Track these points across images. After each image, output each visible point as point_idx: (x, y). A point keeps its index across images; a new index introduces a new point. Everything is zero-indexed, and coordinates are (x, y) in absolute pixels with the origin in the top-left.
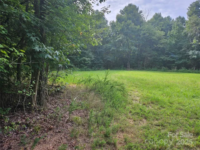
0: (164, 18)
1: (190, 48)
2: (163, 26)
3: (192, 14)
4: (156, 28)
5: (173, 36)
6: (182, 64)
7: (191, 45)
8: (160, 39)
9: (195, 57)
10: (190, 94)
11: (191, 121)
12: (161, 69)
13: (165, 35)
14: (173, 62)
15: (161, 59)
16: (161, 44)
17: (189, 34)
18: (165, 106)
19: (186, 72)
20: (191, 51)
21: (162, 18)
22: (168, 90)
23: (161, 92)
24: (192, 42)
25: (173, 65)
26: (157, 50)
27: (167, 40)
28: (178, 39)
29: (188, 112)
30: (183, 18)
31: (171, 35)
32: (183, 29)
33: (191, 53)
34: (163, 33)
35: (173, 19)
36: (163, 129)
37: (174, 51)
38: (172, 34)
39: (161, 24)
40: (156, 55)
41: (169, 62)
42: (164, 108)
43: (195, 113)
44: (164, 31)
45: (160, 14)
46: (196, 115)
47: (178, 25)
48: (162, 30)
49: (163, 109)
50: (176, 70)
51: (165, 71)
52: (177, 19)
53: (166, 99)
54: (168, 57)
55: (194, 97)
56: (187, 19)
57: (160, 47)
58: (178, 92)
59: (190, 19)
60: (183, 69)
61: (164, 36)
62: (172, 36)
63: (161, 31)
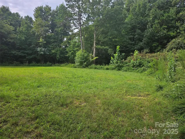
0: (12, 13)
1: (38, 45)
2: (12, 21)
3: (38, 17)
4: (5, 21)
5: (22, 32)
6: (32, 58)
7: (39, 43)
8: (9, 33)
9: (42, 53)
10: (36, 84)
11: (33, 109)
12: (12, 64)
13: (15, 30)
14: (25, 57)
15: (12, 53)
16: (11, 38)
17: (36, 34)
18: (10, 101)
19: (36, 66)
20: (39, 48)
22: (16, 84)
23: (8, 87)
24: (39, 40)
25: (25, 59)
26: (7, 44)
27: (16, 35)
28: (27, 36)
29: (32, 101)
30: (31, 18)
31: (20, 31)
32: (31, 28)
33: (39, 49)
34: (12, 28)
35: (22, 17)
36: (5, 124)
37: (25, 47)
38: (21, 31)
39: (9, 18)
40: (6, 49)
41: (21, 57)
42: (10, 102)
43: (38, 100)
44: (14, 26)
45: (8, 8)
47: (26, 23)
48: (11, 25)
50: (27, 64)
51: (17, 65)
52: (25, 17)
53: (12, 93)
54: (20, 52)
55: (38, 87)
56: (34, 19)
57: (10, 42)
58: (26, 85)
59: (36, 20)
60: (34, 63)
61: (13, 30)
62: (21, 32)
63: (10, 25)
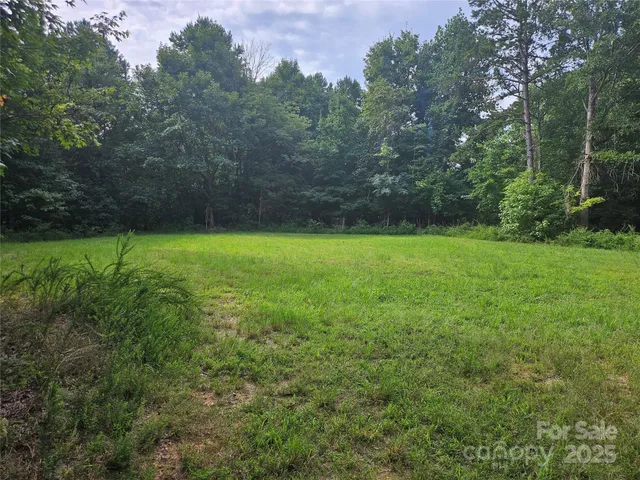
0: (306, 77)
1: (374, 166)
2: (304, 102)
3: (376, 76)
4: (287, 104)
5: (332, 131)
6: (357, 209)
7: (378, 159)
8: (298, 138)
9: (387, 191)
10: (374, 291)
11: (373, 367)
12: (305, 226)
13: (312, 128)
14: (336, 205)
15: (303, 196)
16: (303, 153)
17: (371, 130)
18: (309, 333)
19: (368, 234)
20: (377, 176)
21: (302, 76)
22: (320, 286)
23: (301, 295)
24: (379, 151)
25: (337, 213)
26: (291, 169)
27: (316, 143)
28: (346, 142)
29: (366, 343)
30: (356, 85)
31: (325, 130)
32: (356, 114)
33: (376, 180)
34: (305, 122)
35: (331, 85)
36: (301, 401)
37: (337, 174)
38: (329, 127)
39: (299, 94)
40: (289, 185)
41: (327, 205)
42: (308, 339)
43: (384, 343)
44: (309, 116)
45: (296, 64)
46: (386, 347)
47: (343, 102)
48: (303, 112)
49: (305, 344)
50: (343, 227)
51: (316, 231)
52: (341, 84)
53: (312, 312)
54: (323, 191)
55: (382, 299)
56: (364, 87)
57: (299, 163)
58: (345, 290)
59: (371, 89)
60: (362, 223)
61: (308, 129)
62: (329, 131)
63: (301, 115)
